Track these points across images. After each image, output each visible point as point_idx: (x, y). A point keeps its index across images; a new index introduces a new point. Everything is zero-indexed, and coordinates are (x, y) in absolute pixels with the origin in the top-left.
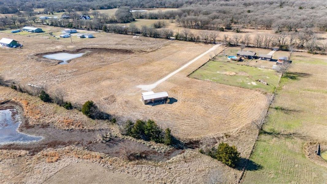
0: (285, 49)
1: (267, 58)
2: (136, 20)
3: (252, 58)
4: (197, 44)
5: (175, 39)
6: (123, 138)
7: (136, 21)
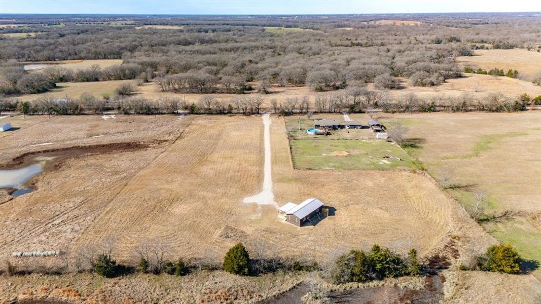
0: (358, 110)
1: (357, 125)
2: (58, 84)
3: (337, 127)
4: (233, 117)
5: (189, 113)
6: (345, 289)
7: (58, 87)
